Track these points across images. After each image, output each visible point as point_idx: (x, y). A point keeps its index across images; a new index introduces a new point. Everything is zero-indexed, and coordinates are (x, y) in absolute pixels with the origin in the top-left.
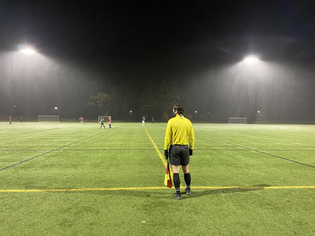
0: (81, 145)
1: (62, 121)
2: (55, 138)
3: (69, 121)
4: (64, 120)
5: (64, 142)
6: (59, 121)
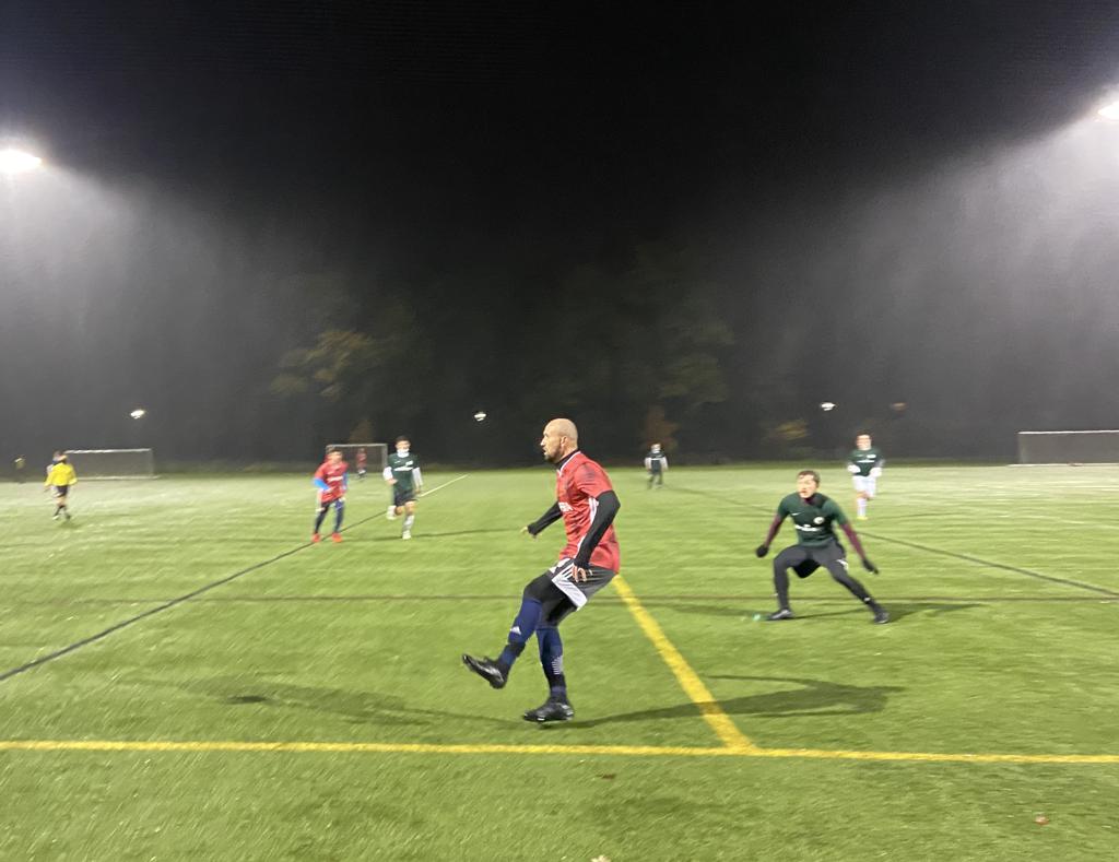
0: (280, 576)
1: (164, 471)
3: (195, 472)
4: (173, 467)
5: (206, 564)
6: (156, 473)
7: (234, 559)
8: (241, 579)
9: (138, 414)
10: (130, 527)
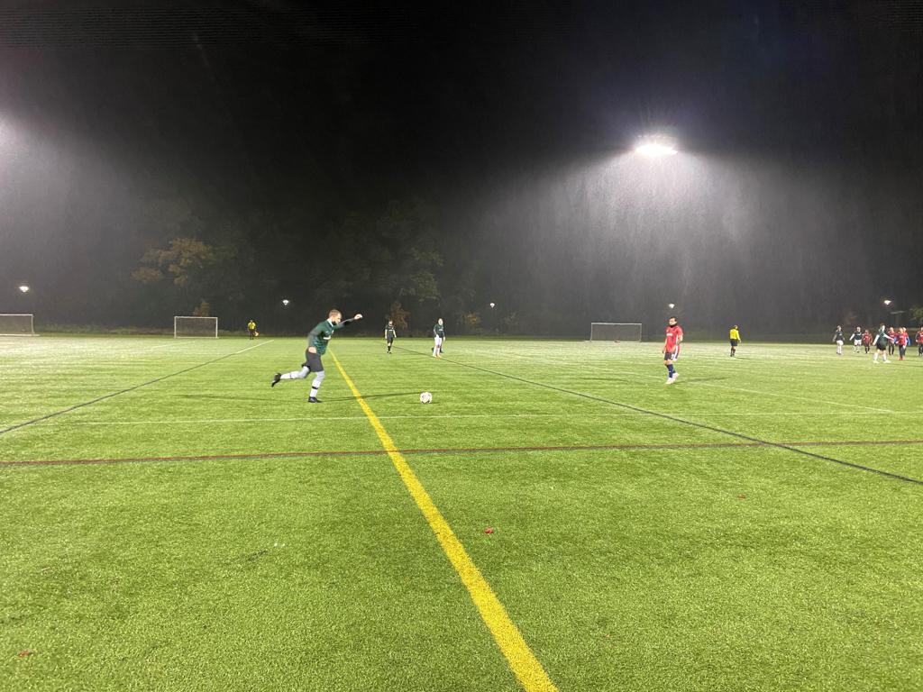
4: (52, 328)
6: (36, 332)
9: (24, 289)
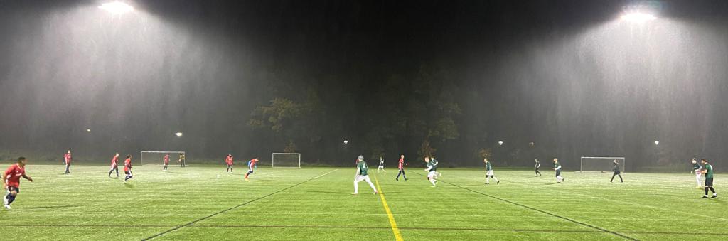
0: (235, 216)
1: (192, 163)
2: (181, 202)
3: (207, 164)
5: (201, 209)
7: (215, 207)
8: (216, 216)
9: (179, 134)
10: (168, 190)
